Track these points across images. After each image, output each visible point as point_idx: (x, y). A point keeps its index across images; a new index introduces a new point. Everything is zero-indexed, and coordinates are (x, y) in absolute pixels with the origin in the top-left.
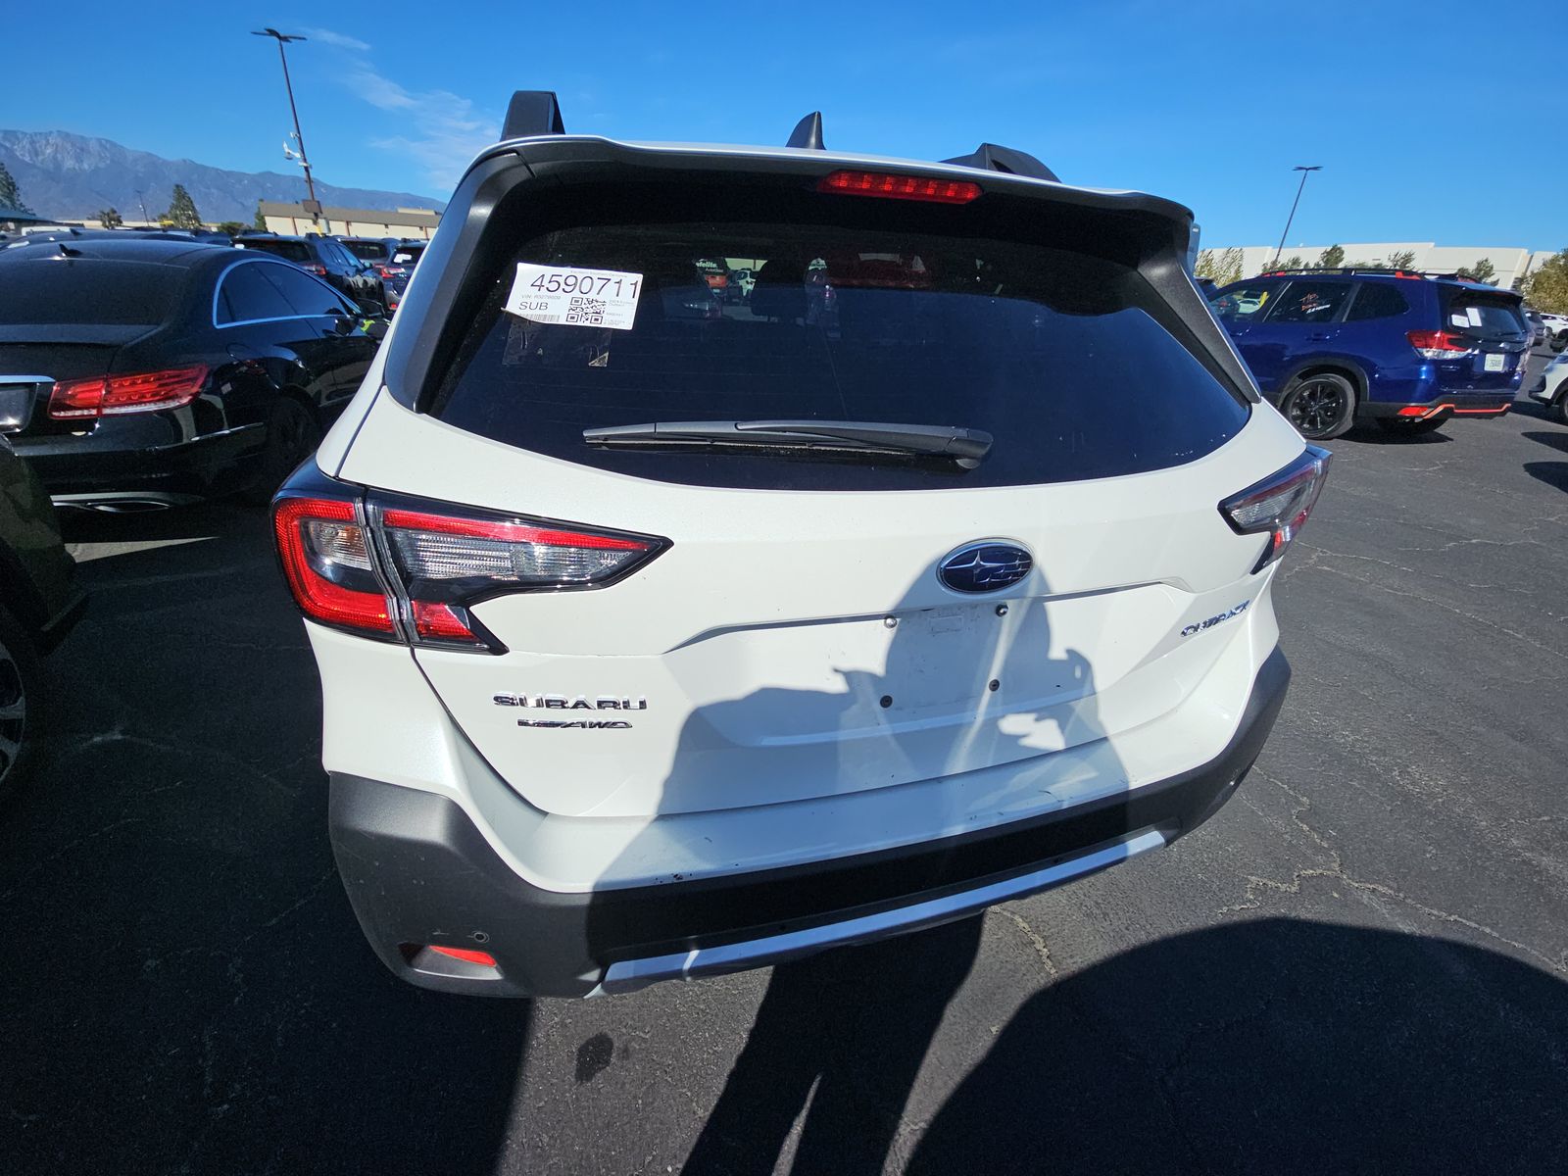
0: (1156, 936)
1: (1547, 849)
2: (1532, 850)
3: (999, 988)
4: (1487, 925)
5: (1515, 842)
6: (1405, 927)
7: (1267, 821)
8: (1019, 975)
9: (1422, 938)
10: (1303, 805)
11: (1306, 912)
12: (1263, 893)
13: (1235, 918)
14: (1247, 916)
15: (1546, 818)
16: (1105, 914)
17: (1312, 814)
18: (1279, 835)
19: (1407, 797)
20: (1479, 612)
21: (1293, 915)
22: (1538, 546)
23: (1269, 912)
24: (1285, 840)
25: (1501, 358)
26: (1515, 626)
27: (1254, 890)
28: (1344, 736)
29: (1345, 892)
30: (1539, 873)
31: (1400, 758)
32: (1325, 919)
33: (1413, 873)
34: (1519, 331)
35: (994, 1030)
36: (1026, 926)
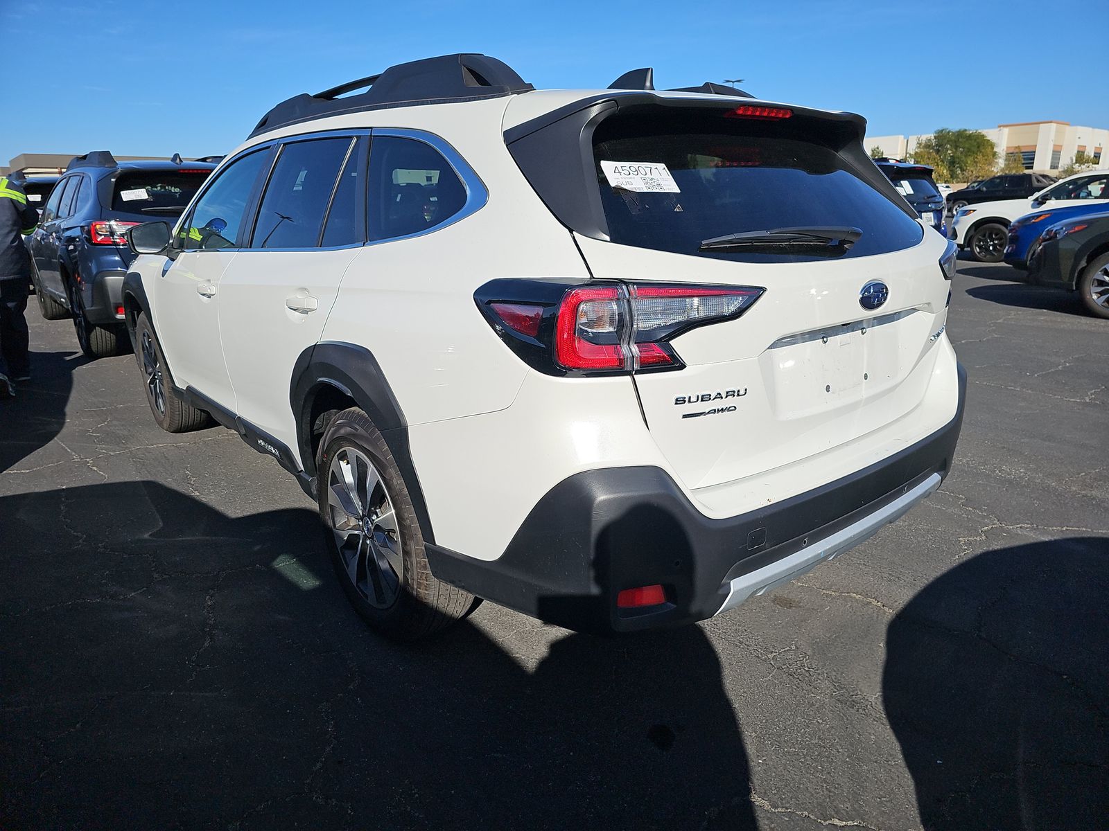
0: (931, 579)
1: (1092, 487)
2: (1085, 490)
3: (869, 627)
4: (1082, 527)
5: (1074, 489)
6: (1046, 538)
7: (949, 511)
8: (875, 618)
9: (1055, 541)
10: (961, 499)
11: (997, 545)
12: (970, 544)
13: (965, 559)
14: (970, 556)
15: (1083, 474)
16: (898, 578)
17: (968, 502)
18: (960, 516)
19: (1010, 482)
20: (990, 380)
21: (991, 549)
22: (1000, 338)
23: (979, 551)
24: (964, 517)
25: (931, 214)
26: (1013, 384)
27: (965, 544)
28: (960, 461)
29: (1008, 532)
30: (1094, 499)
31: (995, 464)
32: (1007, 546)
33: (1034, 514)
34: (936, 194)
35: (881, 645)
36: (860, 596)
